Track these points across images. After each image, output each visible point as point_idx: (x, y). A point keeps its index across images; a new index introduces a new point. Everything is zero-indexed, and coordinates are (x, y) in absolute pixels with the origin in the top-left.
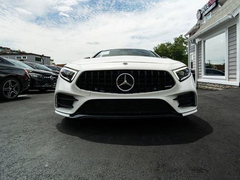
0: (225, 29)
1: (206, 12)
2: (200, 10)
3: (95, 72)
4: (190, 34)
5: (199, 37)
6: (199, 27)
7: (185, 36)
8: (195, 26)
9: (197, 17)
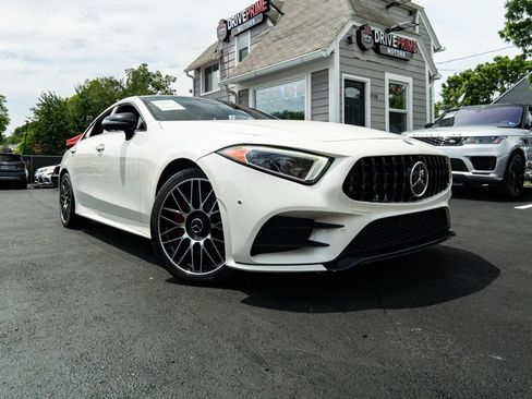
0: (304, 74)
1: (240, 29)
2: (225, 22)
4: (198, 70)
5: (242, 82)
6: (221, 58)
7: (187, 71)
8: (206, 52)
9: (219, 35)
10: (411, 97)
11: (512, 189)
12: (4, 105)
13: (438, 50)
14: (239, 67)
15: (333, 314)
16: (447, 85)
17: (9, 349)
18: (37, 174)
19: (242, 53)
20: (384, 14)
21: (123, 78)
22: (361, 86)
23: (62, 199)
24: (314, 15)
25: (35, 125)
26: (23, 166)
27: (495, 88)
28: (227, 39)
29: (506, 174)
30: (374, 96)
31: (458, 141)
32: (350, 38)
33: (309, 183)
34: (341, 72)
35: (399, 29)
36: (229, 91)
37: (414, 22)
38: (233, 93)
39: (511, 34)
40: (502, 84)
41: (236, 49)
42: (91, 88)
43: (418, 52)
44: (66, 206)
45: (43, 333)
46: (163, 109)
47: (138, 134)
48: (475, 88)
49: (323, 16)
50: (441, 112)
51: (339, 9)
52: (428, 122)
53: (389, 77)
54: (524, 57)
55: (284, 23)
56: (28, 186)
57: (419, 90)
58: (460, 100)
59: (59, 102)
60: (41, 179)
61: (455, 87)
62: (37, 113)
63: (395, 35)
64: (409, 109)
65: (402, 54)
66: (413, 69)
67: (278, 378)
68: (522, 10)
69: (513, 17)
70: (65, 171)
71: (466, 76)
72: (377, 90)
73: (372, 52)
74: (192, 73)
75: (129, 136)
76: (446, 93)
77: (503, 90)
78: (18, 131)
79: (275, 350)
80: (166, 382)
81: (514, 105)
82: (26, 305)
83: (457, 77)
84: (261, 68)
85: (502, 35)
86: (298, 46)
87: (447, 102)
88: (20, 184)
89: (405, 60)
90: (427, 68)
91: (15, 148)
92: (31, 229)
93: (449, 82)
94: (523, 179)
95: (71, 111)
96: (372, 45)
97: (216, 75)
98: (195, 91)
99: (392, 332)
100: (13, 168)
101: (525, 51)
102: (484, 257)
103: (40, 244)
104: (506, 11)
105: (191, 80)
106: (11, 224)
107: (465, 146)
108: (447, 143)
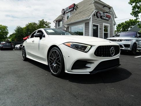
0: (83, 23)
1: (67, 11)
2: (64, 9)
3: (103, 46)
4: (57, 21)
5: (68, 25)
6: (62, 18)
7: (54, 21)
8: (59, 17)
9: (62, 13)
10: (109, 29)
11: (134, 52)
12: (7, 29)
13: (116, 17)
14: (67, 21)
15: (92, 84)
16: (118, 26)
17: (12, 93)
18: (16, 47)
19: (68, 17)
20: (103, 8)
21: (38, 23)
22: (97, 26)
23: (23, 53)
24: (86, 8)
25: (15, 34)
26: (12, 44)
27: (129, 27)
28: (64, 14)
29: (132, 49)
30: (100, 29)
31: (121, 40)
32: (95, 14)
33: (86, 52)
34: (92, 23)
35: (107, 12)
36: (64, 27)
37: (110, 11)
38: (66, 27)
39: (133, 14)
40: (131, 26)
41: (66, 16)
42: (29, 25)
43: (111, 18)
44: (24, 55)
45: (20, 89)
46: (49, 32)
47: (43, 38)
48: (125, 27)
49: (88, 9)
50: (116, 33)
51: (92, 7)
52: (113, 35)
53: (104, 24)
54: (136, 20)
55: (78, 10)
56: (13, 49)
57: (111, 27)
58: (121, 30)
59: (21, 28)
60: (16, 48)
61: (120, 27)
62: (16, 31)
63: (105, 14)
64: (109, 32)
65: (107, 19)
66: (110, 22)
67: (80, 101)
68: (136, 8)
69: (134, 10)
70: (24, 46)
71: (122, 24)
72: (101, 27)
73: (100, 18)
74: (55, 22)
75: (41, 39)
76: (117, 28)
77: (131, 28)
78: (11, 35)
79: (78, 94)
80: (52, 102)
81: (134, 32)
82: (15, 81)
83: (120, 24)
84: (73, 21)
85: (131, 14)
86: (82, 16)
87: (118, 30)
88: (11, 49)
89: (108, 20)
90: (113, 22)
91: (10, 40)
92: (15, 61)
93: (118, 25)
94: (136, 50)
95: (24, 31)
96: (100, 16)
97: (61, 23)
98: (56, 26)
99: (107, 89)
100: (10, 45)
101: (137, 18)
102: (128, 70)
103: (18, 65)
104: (132, 8)
105: (55, 24)
106: (10, 60)
107: (123, 42)
108: (118, 41)
